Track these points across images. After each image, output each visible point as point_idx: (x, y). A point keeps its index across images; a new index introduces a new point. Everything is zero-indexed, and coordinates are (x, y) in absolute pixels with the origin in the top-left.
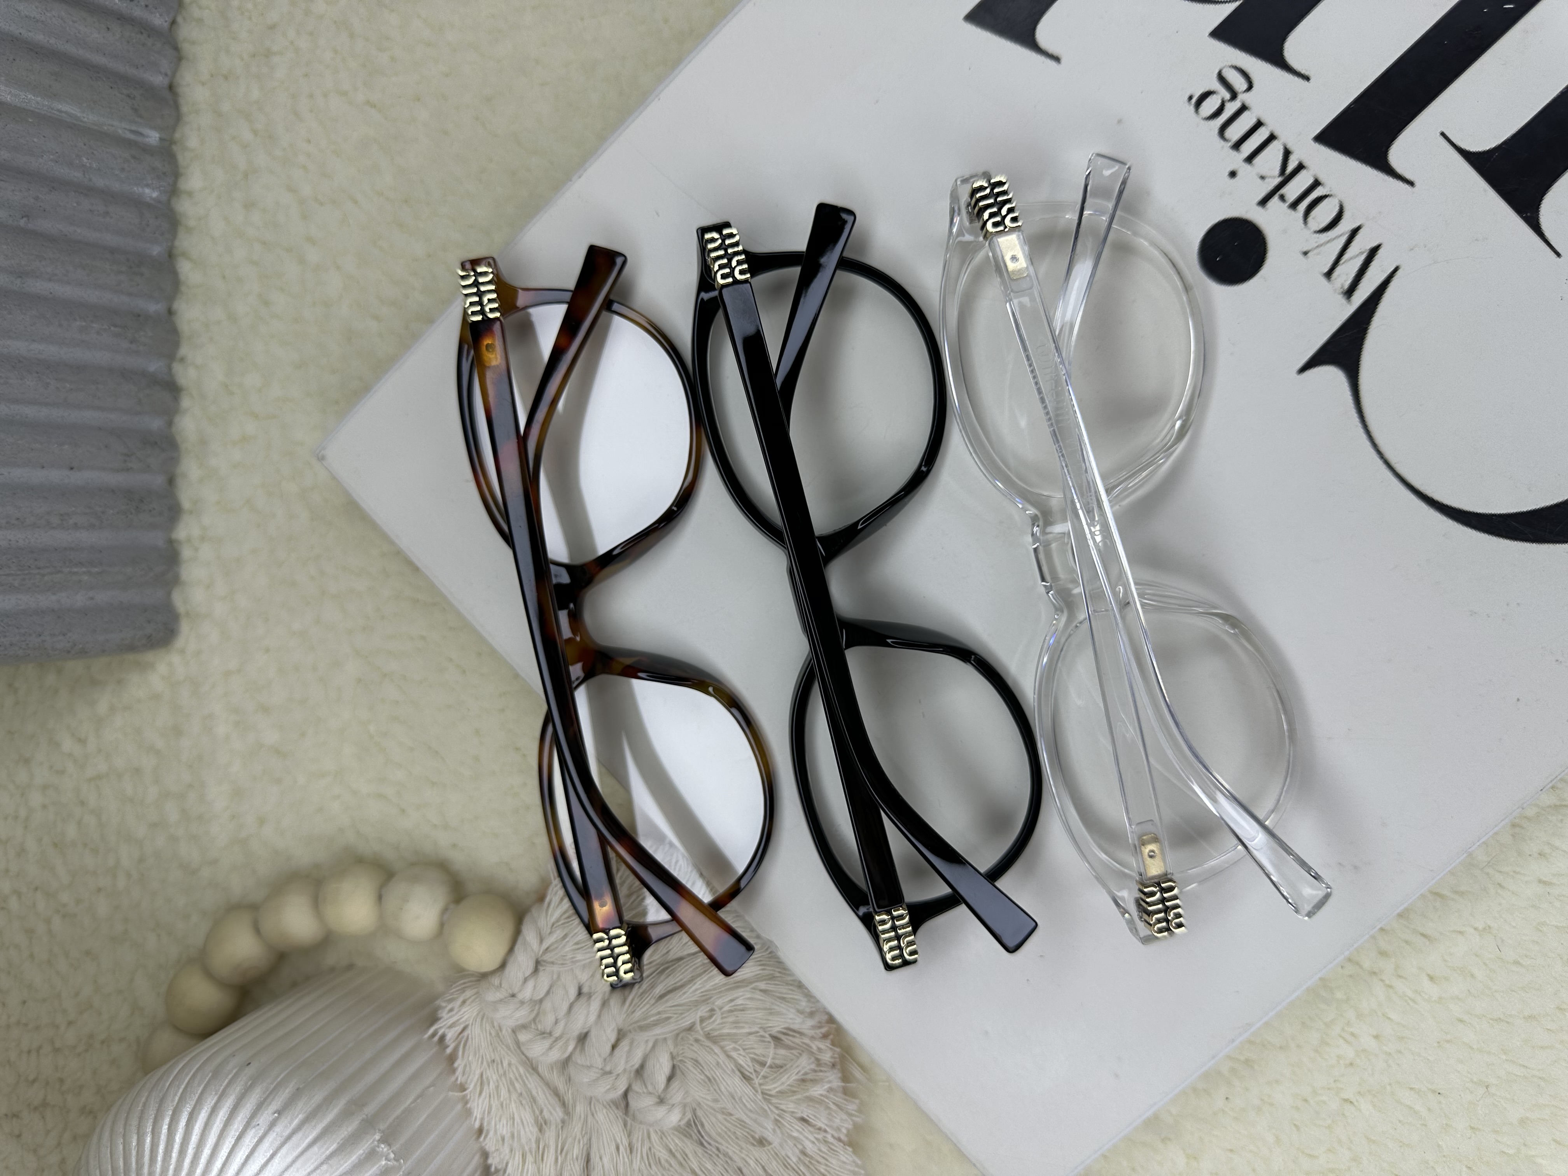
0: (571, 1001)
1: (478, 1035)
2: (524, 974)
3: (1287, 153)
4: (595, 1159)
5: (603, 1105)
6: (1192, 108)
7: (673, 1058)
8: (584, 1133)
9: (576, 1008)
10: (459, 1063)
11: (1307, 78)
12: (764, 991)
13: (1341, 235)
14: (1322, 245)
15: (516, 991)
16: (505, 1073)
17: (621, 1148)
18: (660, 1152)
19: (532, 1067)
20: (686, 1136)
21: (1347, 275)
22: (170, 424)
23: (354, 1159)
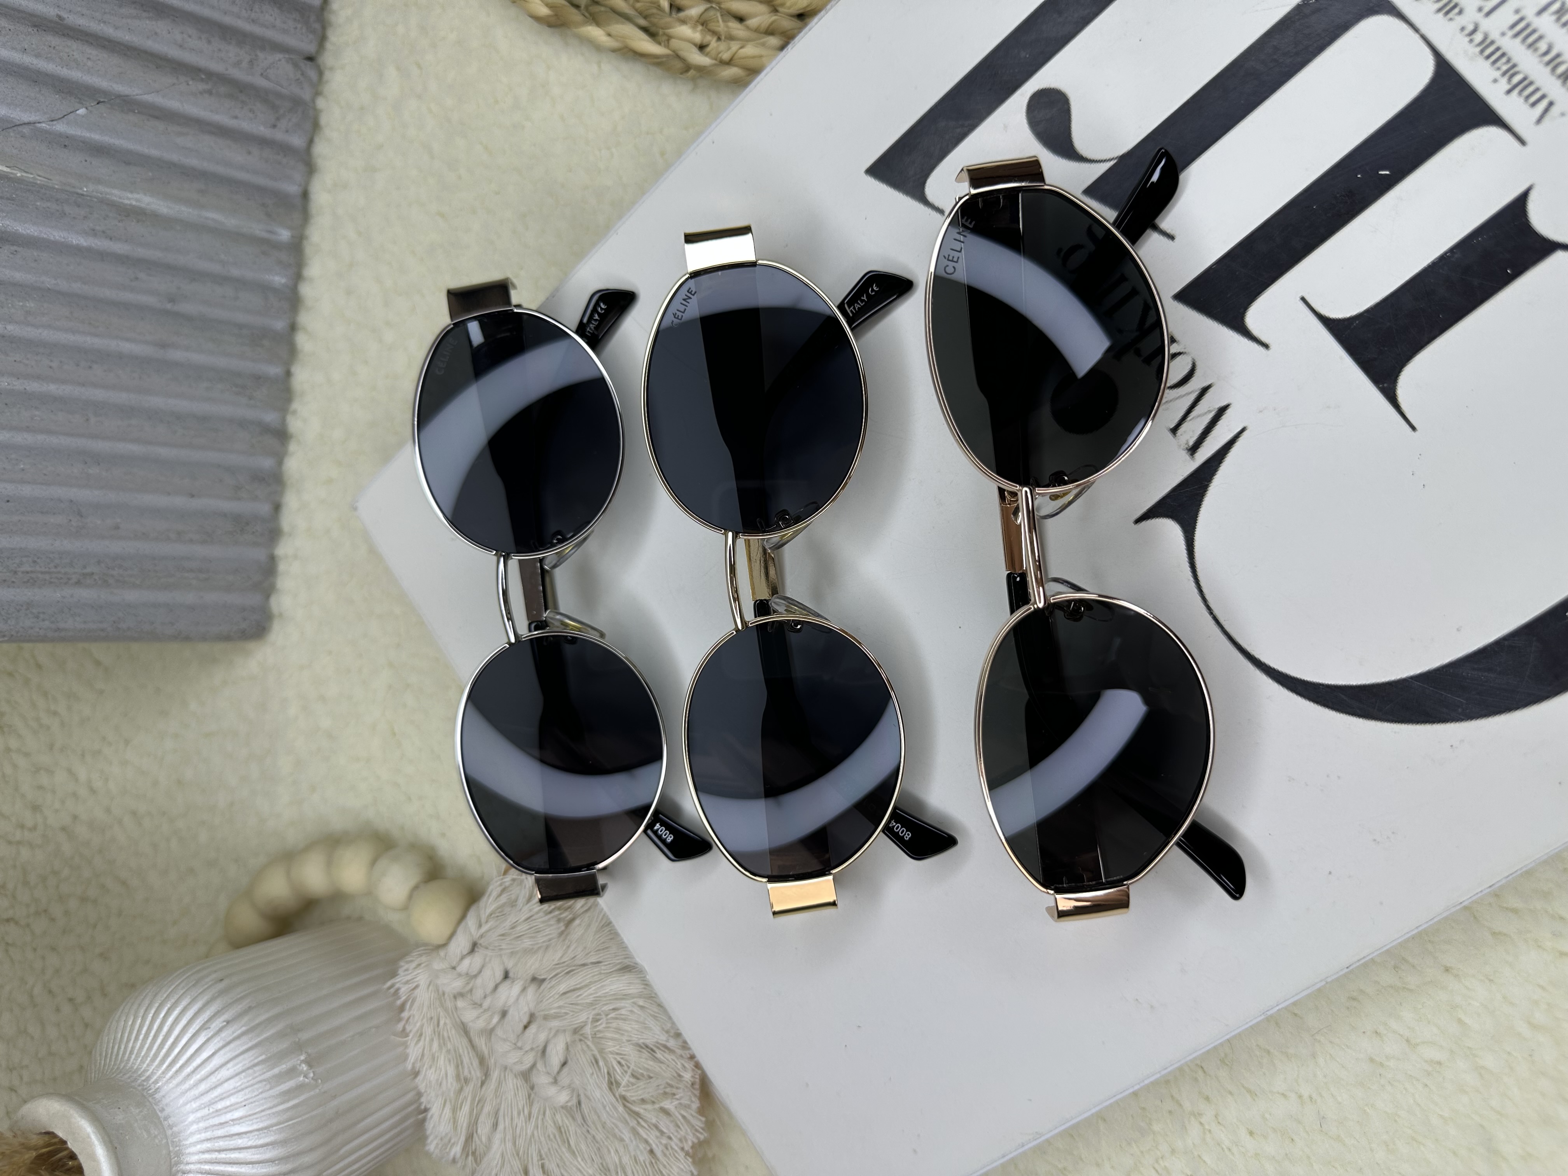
0: (498, 981)
2: (463, 952)
5: (514, 1074)
7: (566, 1050)
8: (496, 1095)
9: (502, 987)
11: (1174, 239)
12: (642, 1007)
13: (1191, 393)
14: (1171, 401)
15: (455, 966)
19: (464, 1029)
20: (571, 1116)
21: (1193, 431)
23: (276, 1071)
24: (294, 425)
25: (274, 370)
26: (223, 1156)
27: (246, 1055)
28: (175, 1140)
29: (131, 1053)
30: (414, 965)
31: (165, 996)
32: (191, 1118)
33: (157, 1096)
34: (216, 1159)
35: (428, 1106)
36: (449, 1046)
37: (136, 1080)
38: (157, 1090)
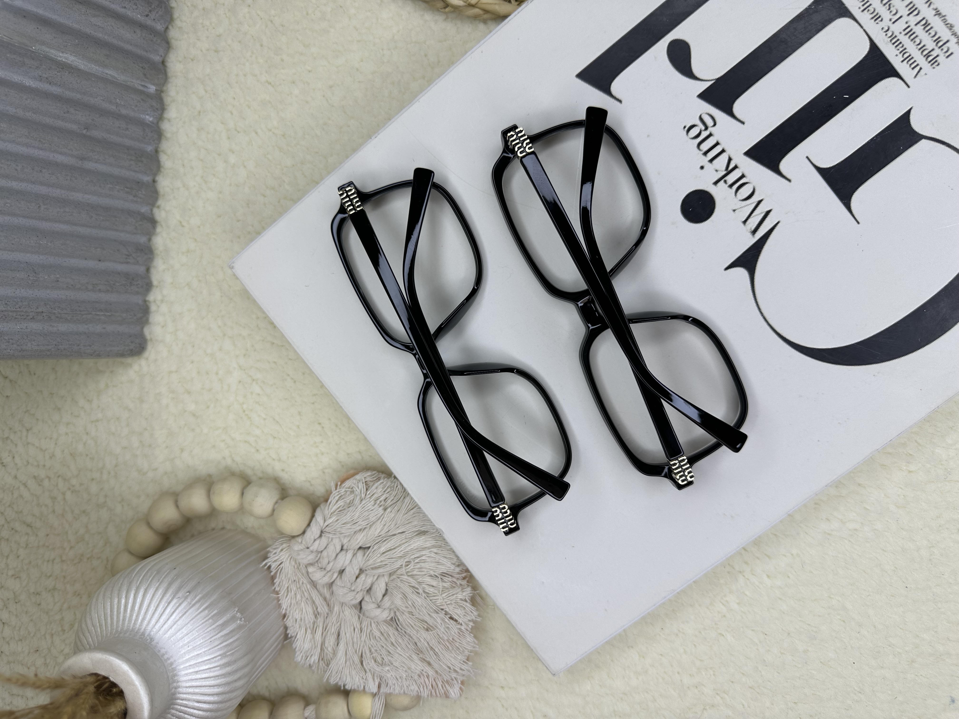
0: (337, 553)
1: (288, 567)
2: (314, 537)
3: (730, 160)
4: (342, 634)
5: (349, 607)
6: (685, 133)
7: (387, 585)
8: (337, 621)
9: (339, 556)
10: (277, 581)
11: (743, 123)
12: (437, 553)
13: (752, 203)
14: (742, 207)
15: (309, 546)
16: (300, 588)
17: (356, 630)
18: (376, 632)
19: (314, 584)
20: (390, 625)
21: (754, 223)
22: (150, 240)
23: (224, 619)
25: (146, 178)
28: (170, 667)
30: (278, 550)
33: (153, 643)
34: (196, 677)
35: (294, 634)
36: (307, 596)
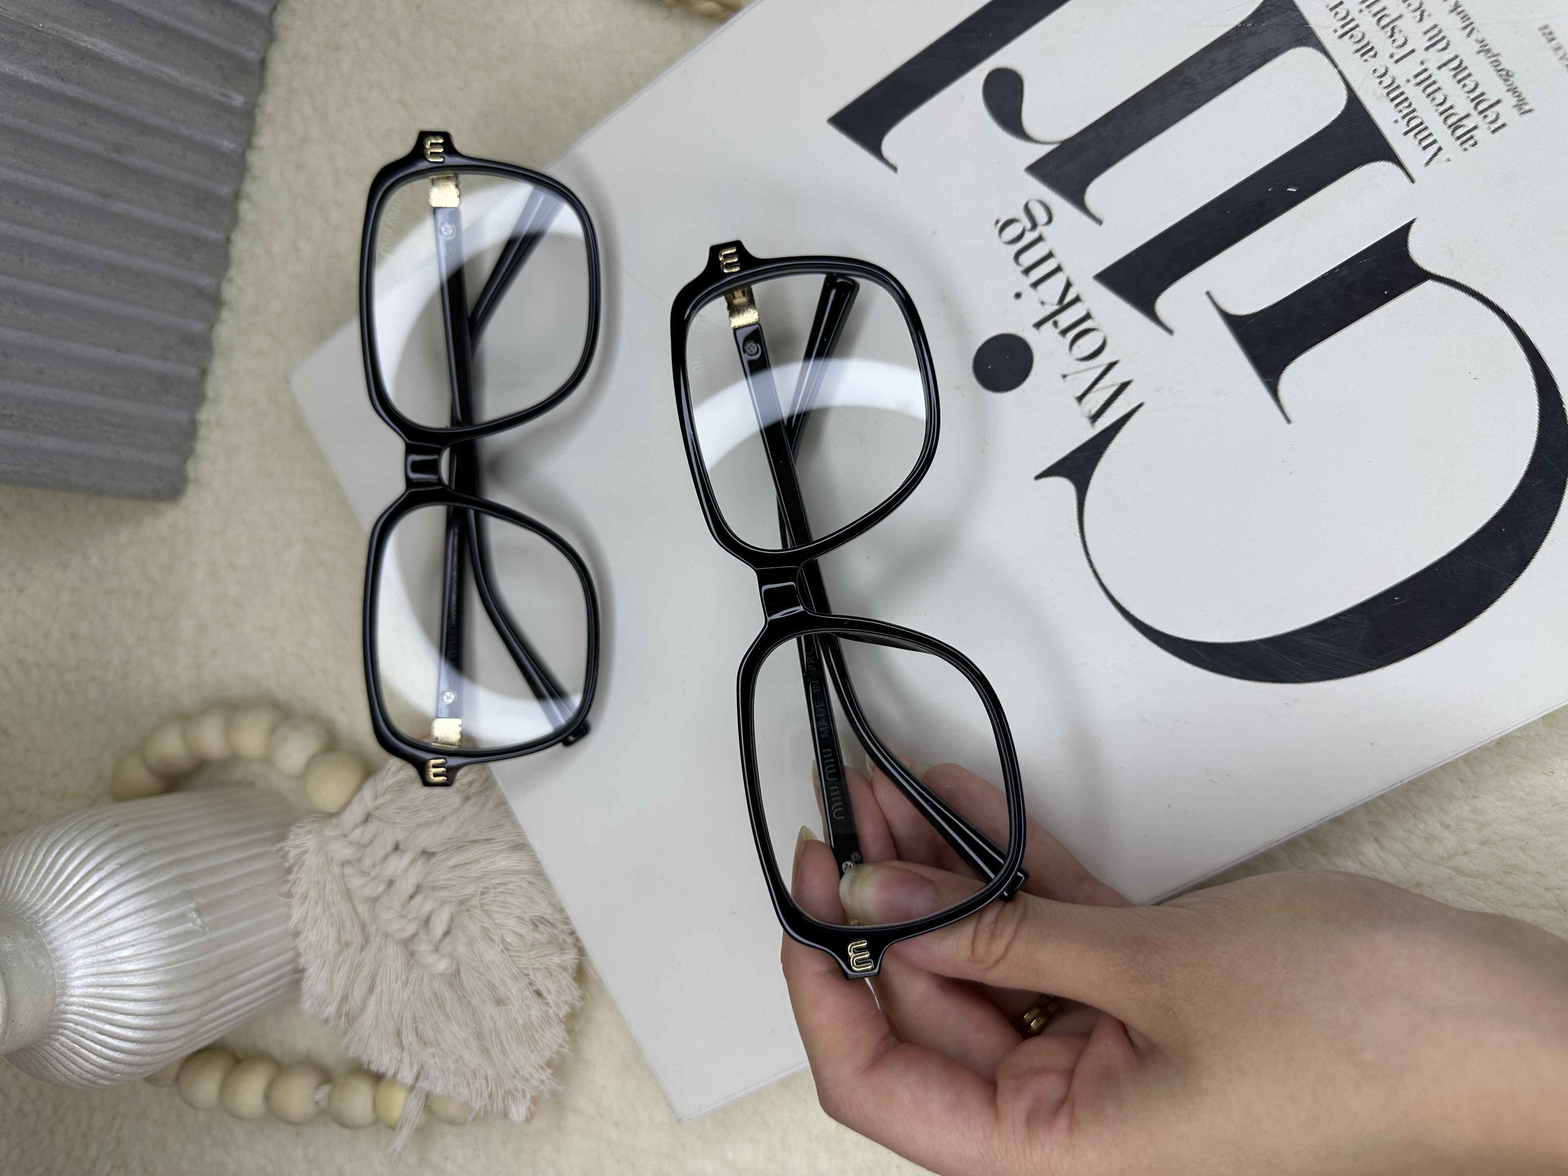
0: (387, 852)
3: (1068, 285)
5: (395, 942)
6: (997, 232)
9: (390, 859)
11: (1100, 222)
12: (530, 883)
13: (1099, 366)
14: (1080, 372)
15: (348, 832)
18: (427, 990)
19: (349, 896)
20: (448, 984)
21: (1095, 402)
23: (166, 915)
24: (229, 292)
25: (215, 235)
26: (107, 991)
27: (138, 898)
28: (60, 972)
29: (20, 887)
30: (304, 830)
31: (58, 836)
32: (79, 953)
33: (46, 929)
34: (100, 993)
35: (306, 966)
36: (333, 910)
37: (25, 912)
38: (46, 924)
